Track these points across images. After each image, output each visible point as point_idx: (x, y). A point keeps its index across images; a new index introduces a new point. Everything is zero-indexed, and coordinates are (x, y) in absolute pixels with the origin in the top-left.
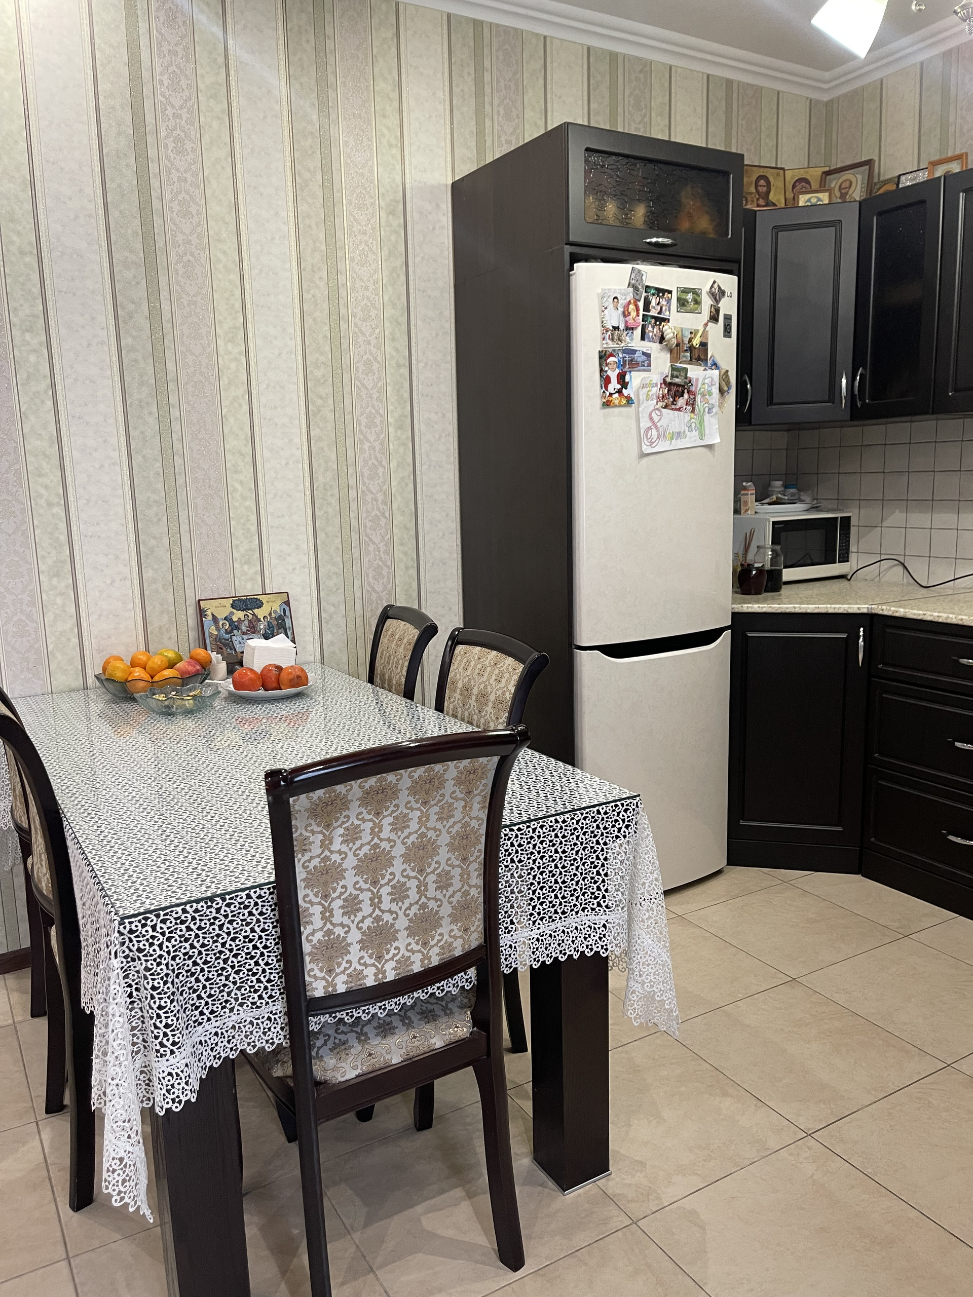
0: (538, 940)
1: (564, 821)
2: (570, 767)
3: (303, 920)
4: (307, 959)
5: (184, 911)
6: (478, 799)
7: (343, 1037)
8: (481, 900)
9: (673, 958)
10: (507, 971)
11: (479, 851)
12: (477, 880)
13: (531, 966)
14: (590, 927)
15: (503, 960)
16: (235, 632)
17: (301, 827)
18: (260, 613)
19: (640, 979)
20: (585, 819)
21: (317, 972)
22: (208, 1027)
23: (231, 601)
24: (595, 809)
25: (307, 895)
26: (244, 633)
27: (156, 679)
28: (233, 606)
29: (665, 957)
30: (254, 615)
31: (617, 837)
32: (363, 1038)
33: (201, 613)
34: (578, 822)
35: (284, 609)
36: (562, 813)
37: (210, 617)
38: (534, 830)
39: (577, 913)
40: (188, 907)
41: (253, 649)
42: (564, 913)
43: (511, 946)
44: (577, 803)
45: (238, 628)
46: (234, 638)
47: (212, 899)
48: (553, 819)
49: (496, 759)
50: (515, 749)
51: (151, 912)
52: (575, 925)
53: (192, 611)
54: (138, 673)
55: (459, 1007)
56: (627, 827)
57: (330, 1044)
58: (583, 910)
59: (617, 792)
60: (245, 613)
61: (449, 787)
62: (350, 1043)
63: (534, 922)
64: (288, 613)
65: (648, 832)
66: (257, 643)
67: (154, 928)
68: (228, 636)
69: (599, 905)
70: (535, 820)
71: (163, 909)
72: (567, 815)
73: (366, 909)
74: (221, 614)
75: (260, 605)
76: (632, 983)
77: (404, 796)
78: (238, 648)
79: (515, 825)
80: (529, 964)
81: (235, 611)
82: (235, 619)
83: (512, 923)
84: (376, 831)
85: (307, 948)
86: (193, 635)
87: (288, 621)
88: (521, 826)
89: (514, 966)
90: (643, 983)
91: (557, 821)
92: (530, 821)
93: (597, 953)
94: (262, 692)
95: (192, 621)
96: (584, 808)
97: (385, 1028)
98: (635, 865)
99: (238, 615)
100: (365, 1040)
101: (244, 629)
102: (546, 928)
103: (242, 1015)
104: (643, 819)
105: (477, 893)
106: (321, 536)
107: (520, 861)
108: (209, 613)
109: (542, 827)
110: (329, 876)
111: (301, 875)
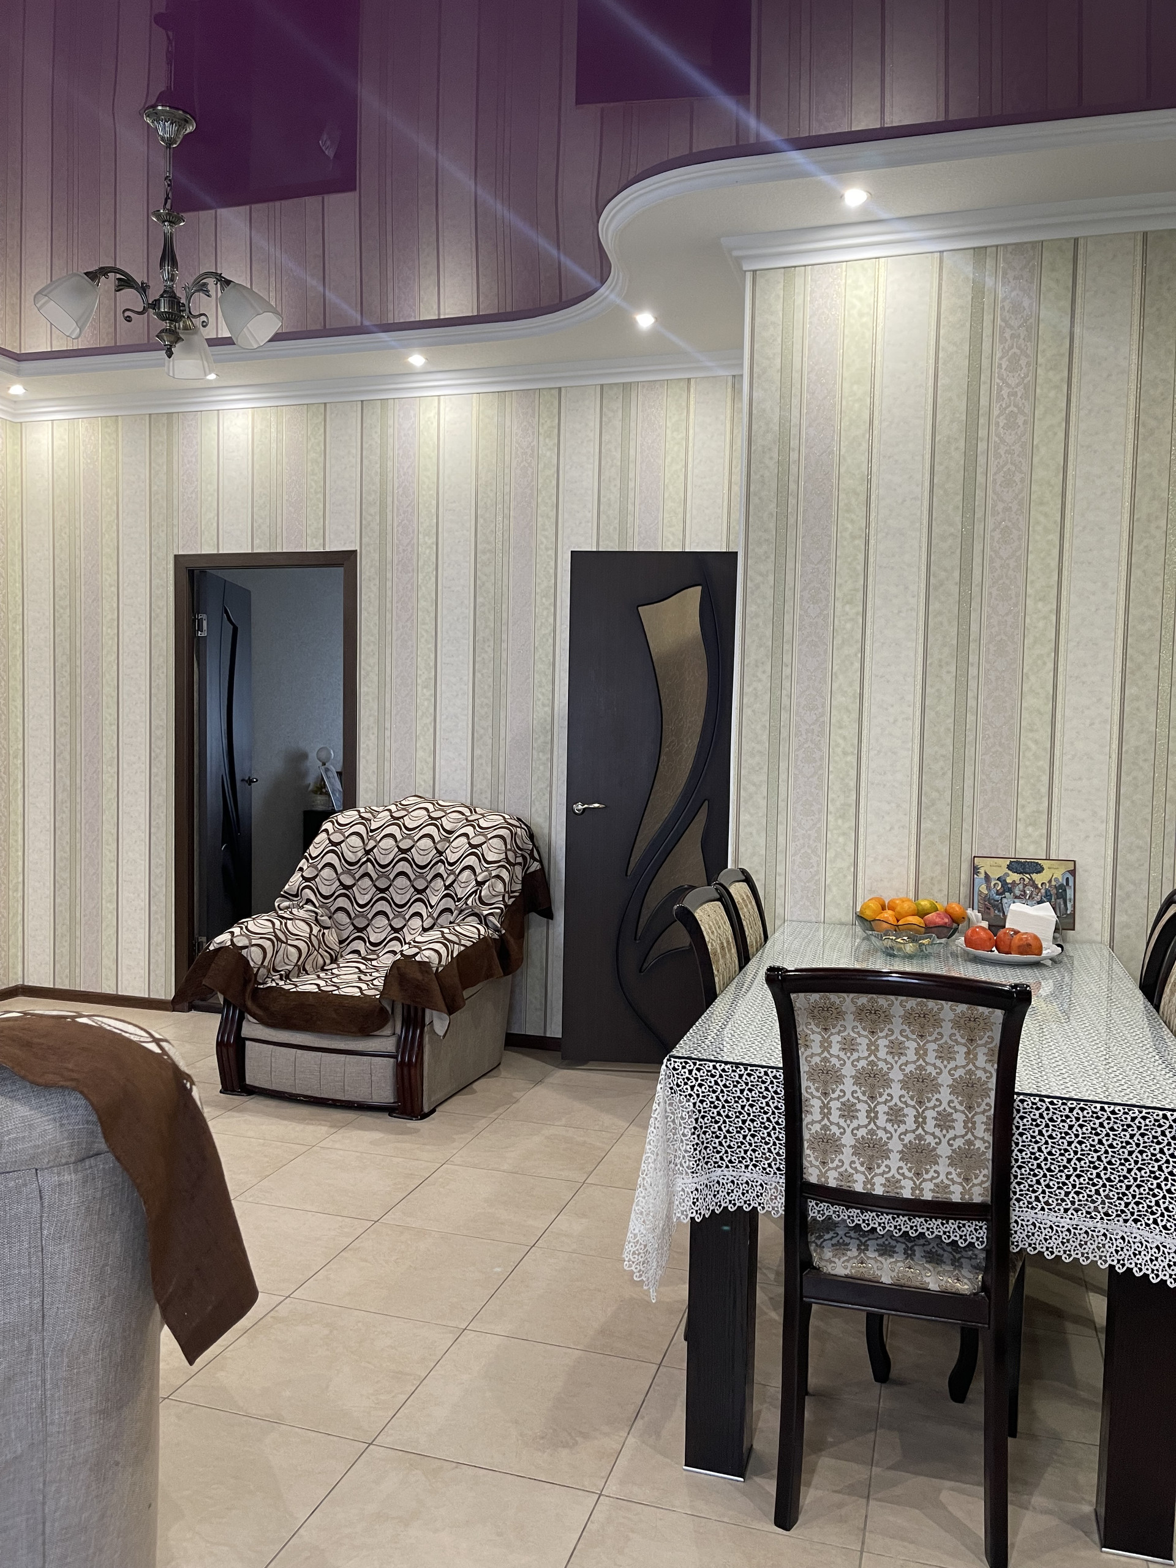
0: (1070, 1231)
3: (804, 1108)
4: (806, 1145)
5: (715, 1067)
6: (985, 1050)
11: (989, 1105)
12: (984, 1133)
16: (1007, 894)
17: (803, 1026)
18: (1038, 879)
20: (1144, 1118)
21: (812, 1158)
23: (1008, 862)
25: (808, 1087)
26: (1016, 897)
27: (900, 923)
28: (1009, 867)
30: (1031, 879)
32: (863, 1247)
33: (975, 870)
34: (1134, 1119)
35: (1067, 879)
36: (1112, 1103)
37: (982, 876)
39: (1126, 1221)
42: (1107, 1214)
44: (1134, 1099)
45: (1010, 891)
46: (1005, 901)
47: (737, 1065)
49: (999, 1013)
52: (1121, 1234)
53: (966, 867)
54: (888, 915)
57: (834, 1241)
58: (1134, 1220)
60: (1021, 876)
61: (947, 1028)
62: (850, 1247)
63: (1066, 1210)
64: (1071, 883)
67: (690, 1072)
68: (997, 897)
71: (700, 1060)
72: (1119, 1108)
73: (862, 1119)
75: (1039, 869)
77: (897, 1024)
81: (1010, 872)
82: (1009, 880)
84: (873, 1048)
85: (806, 1135)
86: (964, 890)
87: (1069, 893)
91: (1103, 1110)
92: (1066, 1098)
94: (993, 954)
95: (965, 877)
96: (1144, 1107)
97: (884, 1247)
100: (864, 1250)
102: (1082, 1222)
105: (984, 1147)
106: (1125, 804)
107: (1051, 1137)
108: (982, 871)
109: (1082, 1110)
110: (828, 1076)
111: (804, 1068)
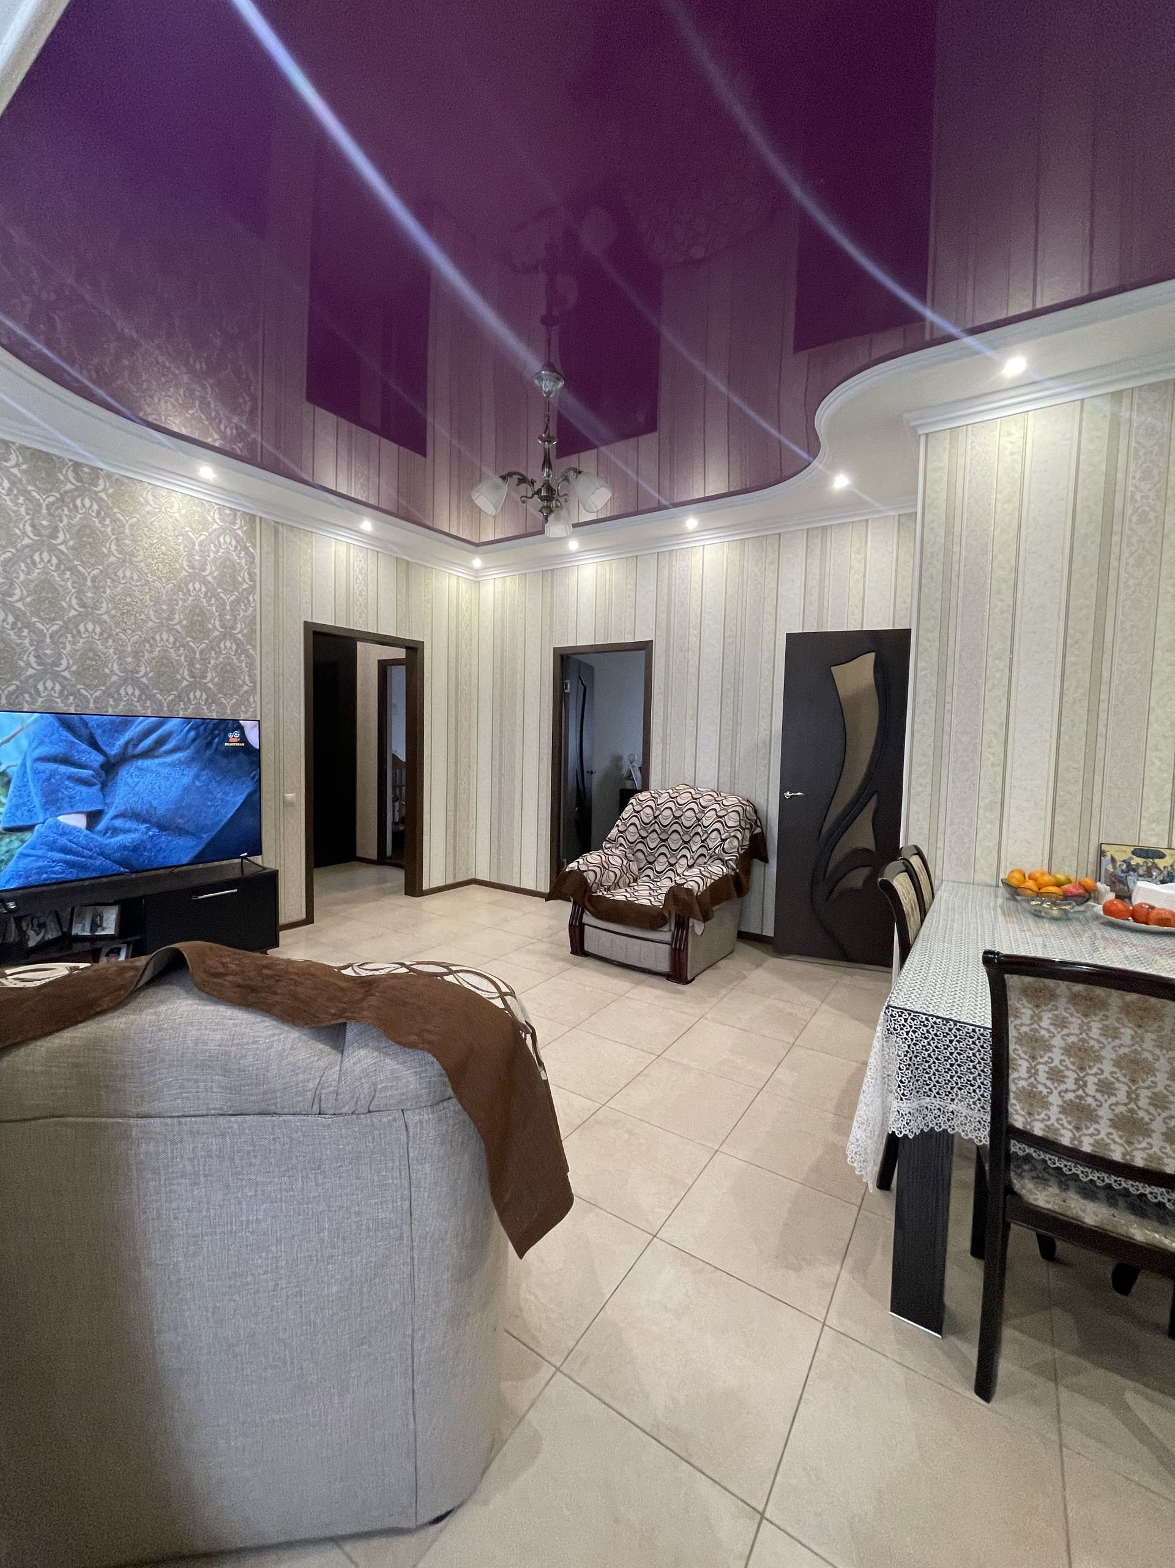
3: (1011, 1065)
4: (1012, 1095)
5: (927, 1019)
16: (1131, 873)
17: (1014, 1000)
18: (1161, 863)
21: (1018, 1107)
22: (933, 1101)
23: (1132, 849)
25: (1015, 1050)
26: (1140, 876)
27: (1041, 891)
28: (1133, 853)
30: (1154, 863)
32: (1064, 1186)
33: (1102, 853)
37: (1109, 858)
40: (930, 1018)
41: (1139, 888)
45: (1134, 870)
46: (1129, 878)
47: (948, 1020)
51: (906, 1010)
53: (1093, 850)
54: (1030, 884)
60: (1144, 860)
66: (1142, 884)
67: (906, 1020)
68: (1123, 875)
71: (915, 1012)
73: (1070, 1084)
74: (1119, 858)
75: (1162, 856)
77: (1114, 1012)
78: (1131, 884)
81: (1134, 857)
82: (1133, 863)
84: (1085, 1028)
85: (1012, 1087)
86: (1091, 868)
94: (1131, 922)
95: (1093, 857)
99: (1136, 861)
100: (1064, 1189)
101: (1141, 872)
103: (960, 1108)
108: (1109, 855)
110: (1036, 1044)
111: (1012, 1033)
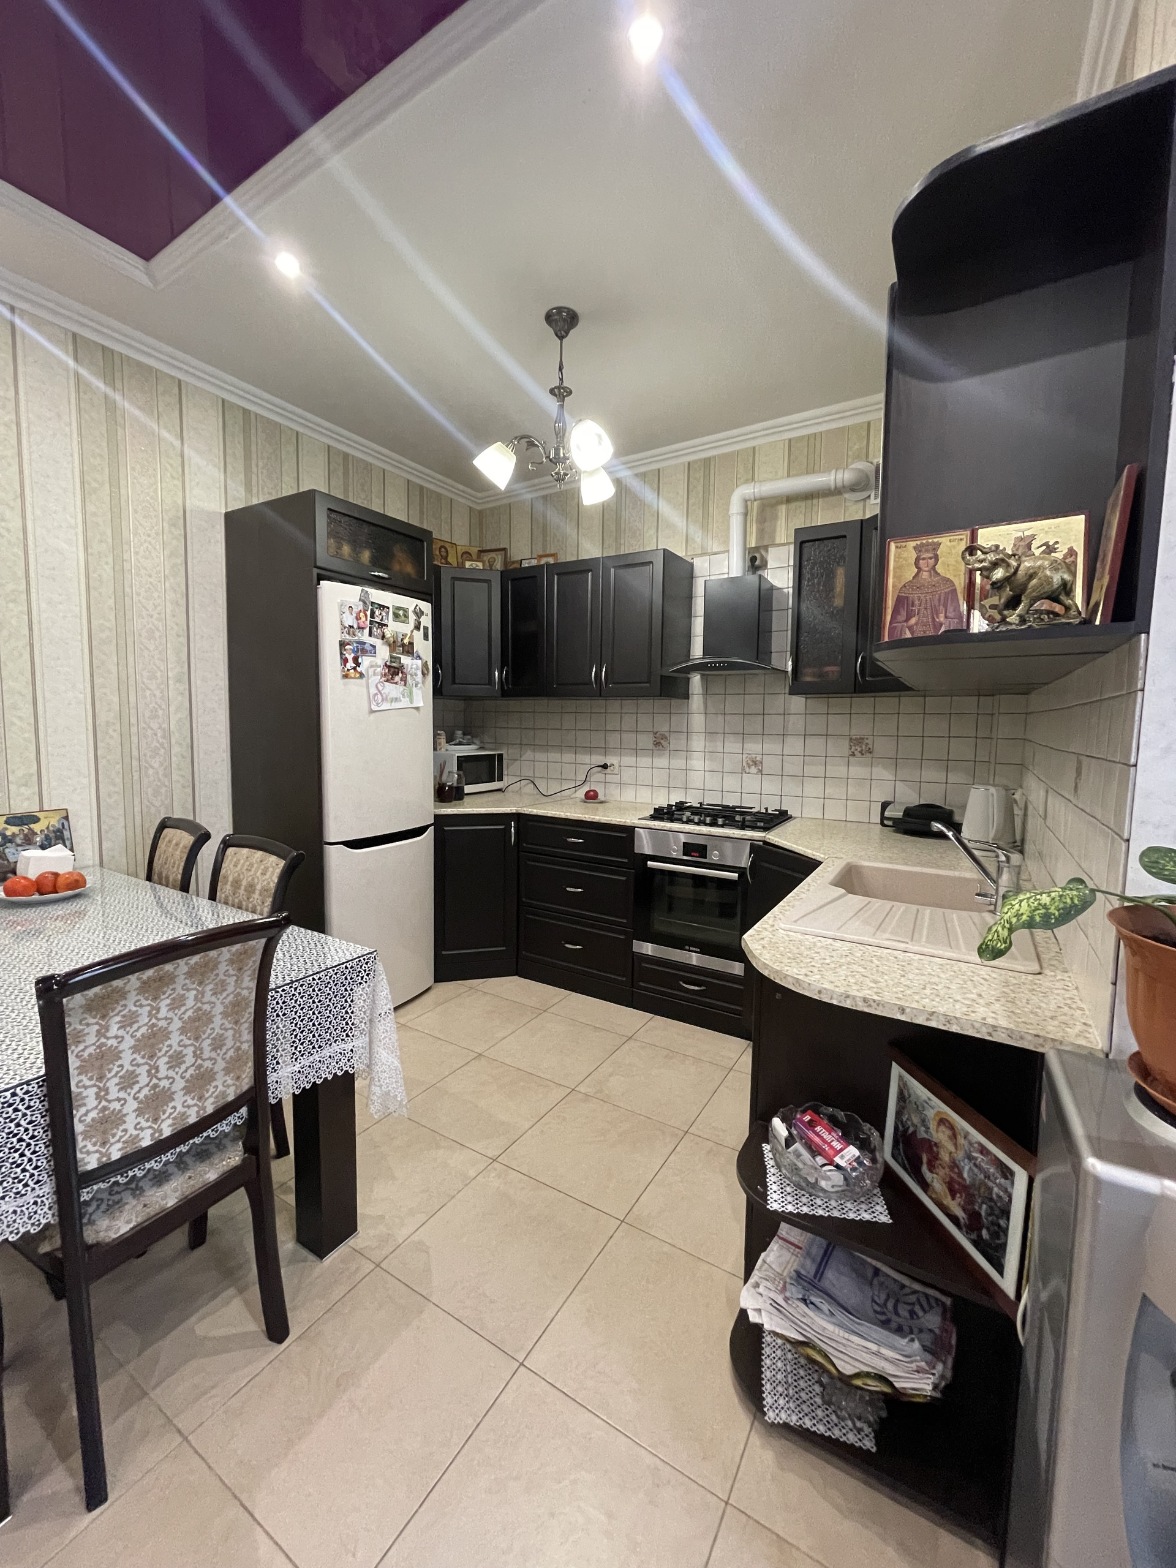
0: (299, 1072)
1: (320, 978)
2: (323, 935)
3: (75, 1104)
4: (80, 1138)
6: (249, 972)
7: (116, 1198)
8: (251, 1052)
9: (402, 1062)
10: (273, 1102)
11: (249, 1013)
12: (247, 1036)
13: (294, 1093)
14: (341, 1053)
15: (270, 1094)
16: (9, 845)
17: (74, 1023)
18: (36, 827)
19: (377, 1083)
20: (336, 974)
21: (90, 1148)
23: (5, 818)
24: (344, 966)
25: (78, 1082)
26: (18, 845)
28: (6, 822)
29: (397, 1063)
30: (30, 829)
31: (360, 983)
32: (138, 1192)
34: (330, 977)
35: (63, 824)
36: (318, 973)
38: (296, 989)
39: (330, 1045)
41: (29, 859)
42: (320, 1047)
43: (277, 1082)
44: (329, 964)
45: (11, 841)
46: (7, 851)
48: (311, 978)
49: (263, 941)
50: (279, 932)
52: (328, 1054)
55: (231, 1141)
56: (368, 975)
57: (103, 1207)
58: (335, 1042)
59: (361, 950)
60: (19, 828)
61: (223, 967)
62: (125, 1201)
63: (296, 1059)
64: (66, 826)
65: (384, 976)
66: (33, 853)
69: (347, 1035)
70: (296, 981)
72: (322, 973)
73: (143, 1080)
75: (36, 820)
76: (373, 1088)
77: (181, 980)
78: (11, 859)
79: (280, 987)
80: (292, 1092)
81: (9, 827)
82: (8, 833)
83: (278, 1063)
84: (154, 1012)
87: (66, 834)
88: (285, 988)
89: (279, 1096)
90: (381, 1086)
91: (314, 979)
92: (292, 982)
93: (347, 1072)
94: (36, 897)
96: (336, 966)
97: (160, 1178)
98: (374, 1001)
99: (12, 830)
100: (140, 1194)
101: (19, 841)
102: (305, 1061)
104: (380, 967)
105: (248, 1047)
106: (102, 763)
107: (284, 1015)
109: (302, 986)
110: (104, 1059)
111: (73, 1062)
